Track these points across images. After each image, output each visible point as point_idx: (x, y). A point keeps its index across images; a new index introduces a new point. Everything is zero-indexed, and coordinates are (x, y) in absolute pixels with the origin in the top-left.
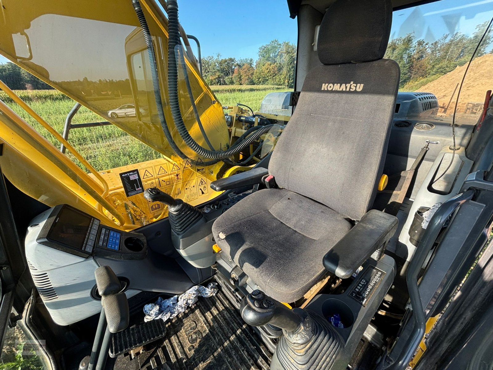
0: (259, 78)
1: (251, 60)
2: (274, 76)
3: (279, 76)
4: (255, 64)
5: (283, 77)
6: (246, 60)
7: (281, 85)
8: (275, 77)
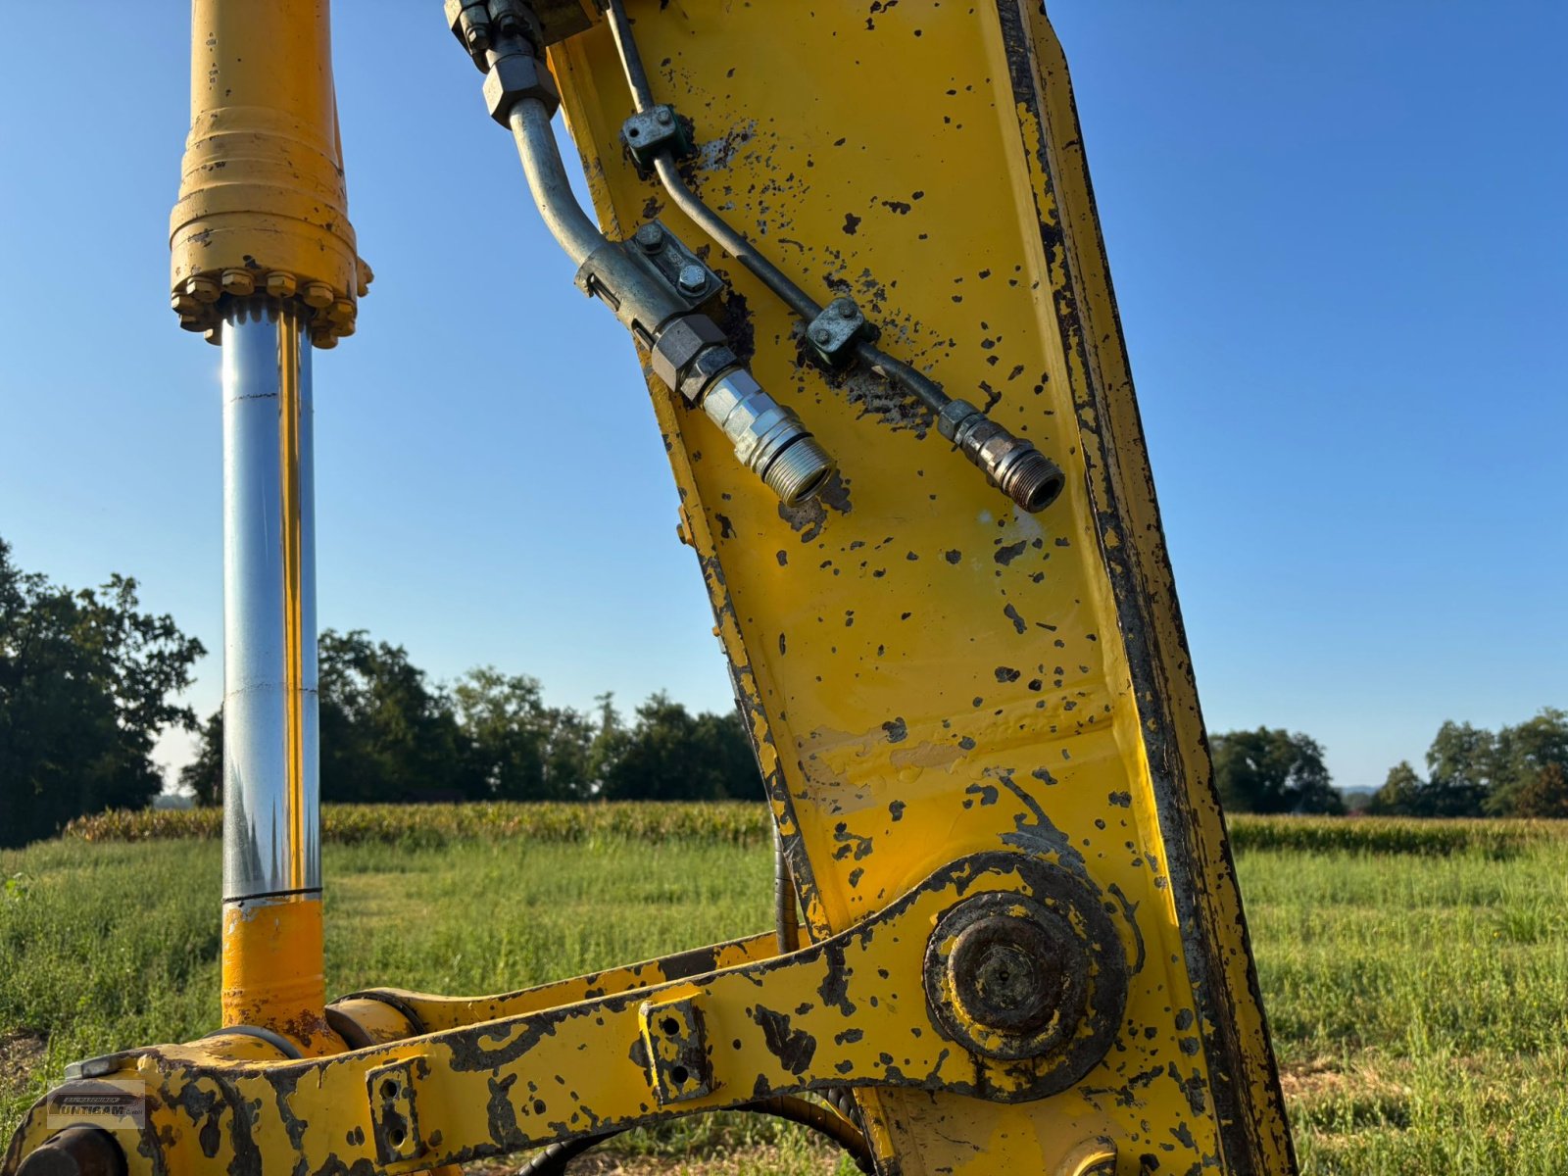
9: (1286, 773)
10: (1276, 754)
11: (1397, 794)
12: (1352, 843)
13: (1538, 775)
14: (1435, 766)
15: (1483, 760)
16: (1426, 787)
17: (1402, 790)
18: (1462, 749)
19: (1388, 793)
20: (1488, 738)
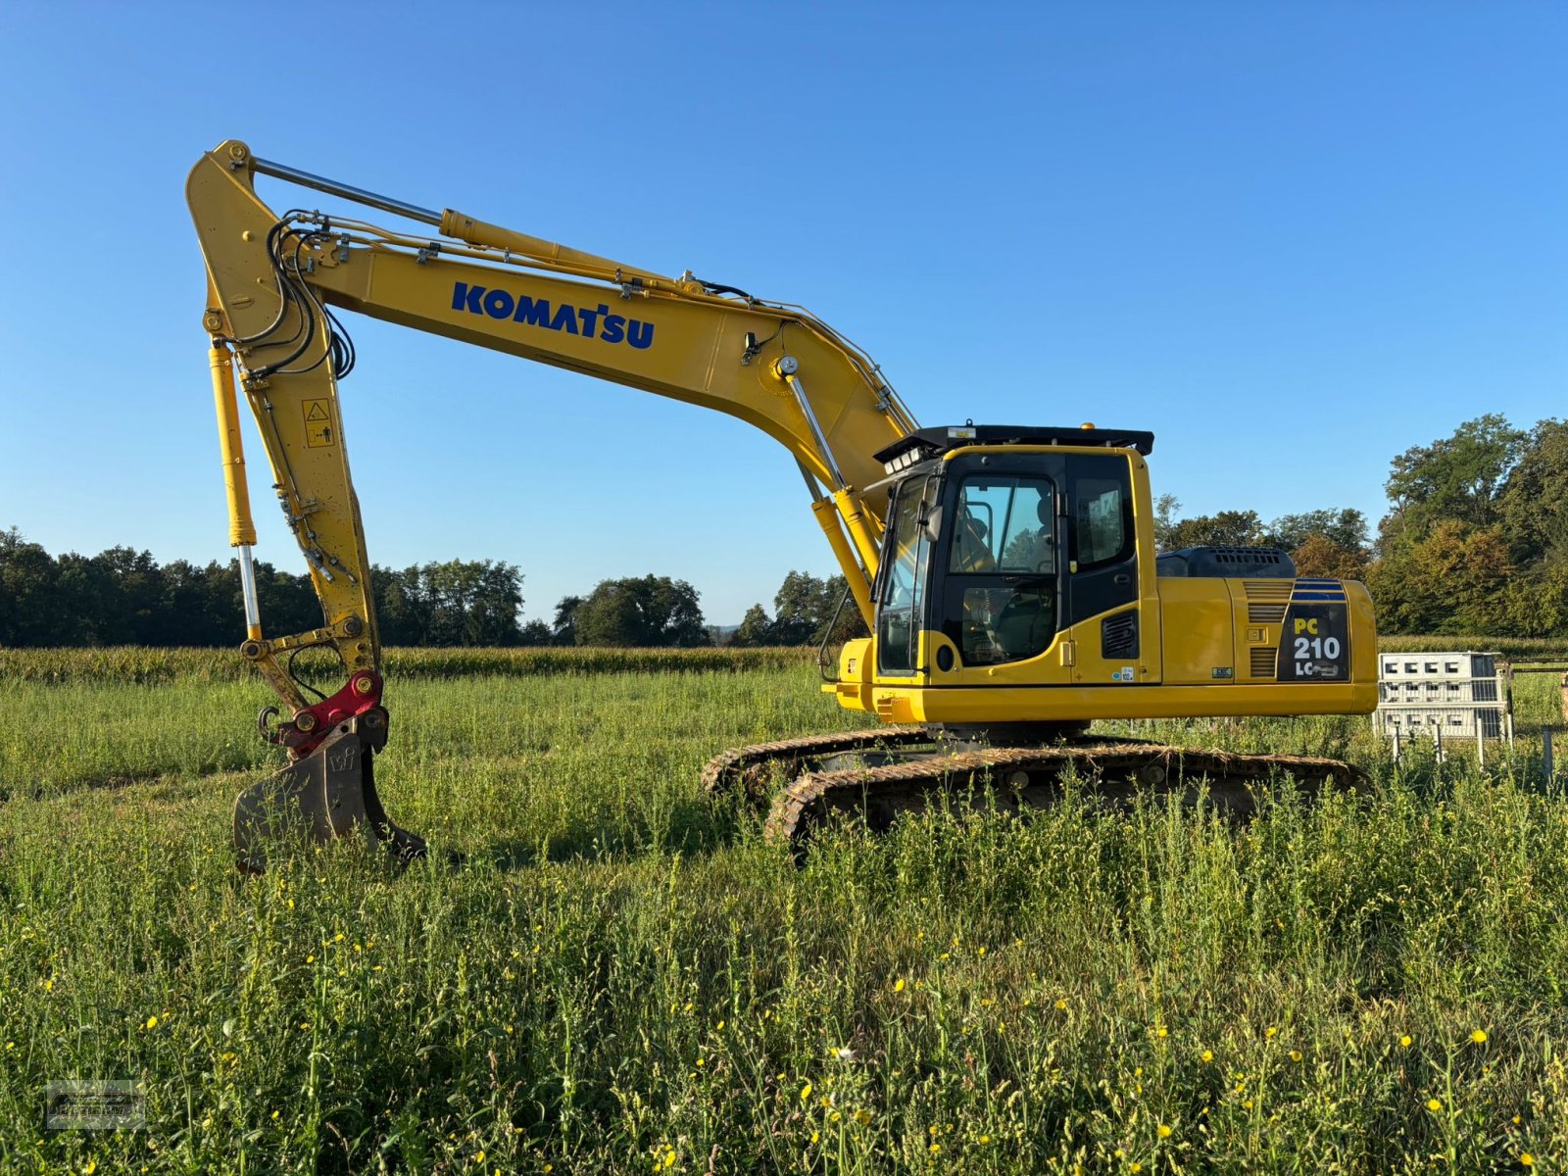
0: (1397, 603)
1: (1350, 517)
2: (1489, 591)
3: (1527, 589)
4: (1373, 534)
5: (1552, 592)
6: (1321, 516)
7: (1546, 634)
8: (1499, 594)
9: (668, 616)
10: (660, 599)
11: (751, 631)
12: (716, 664)
13: (851, 614)
14: (781, 608)
15: (815, 603)
16: (773, 625)
17: (755, 627)
18: (801, 594)
19: (744, 629)
20: (818, 585)
